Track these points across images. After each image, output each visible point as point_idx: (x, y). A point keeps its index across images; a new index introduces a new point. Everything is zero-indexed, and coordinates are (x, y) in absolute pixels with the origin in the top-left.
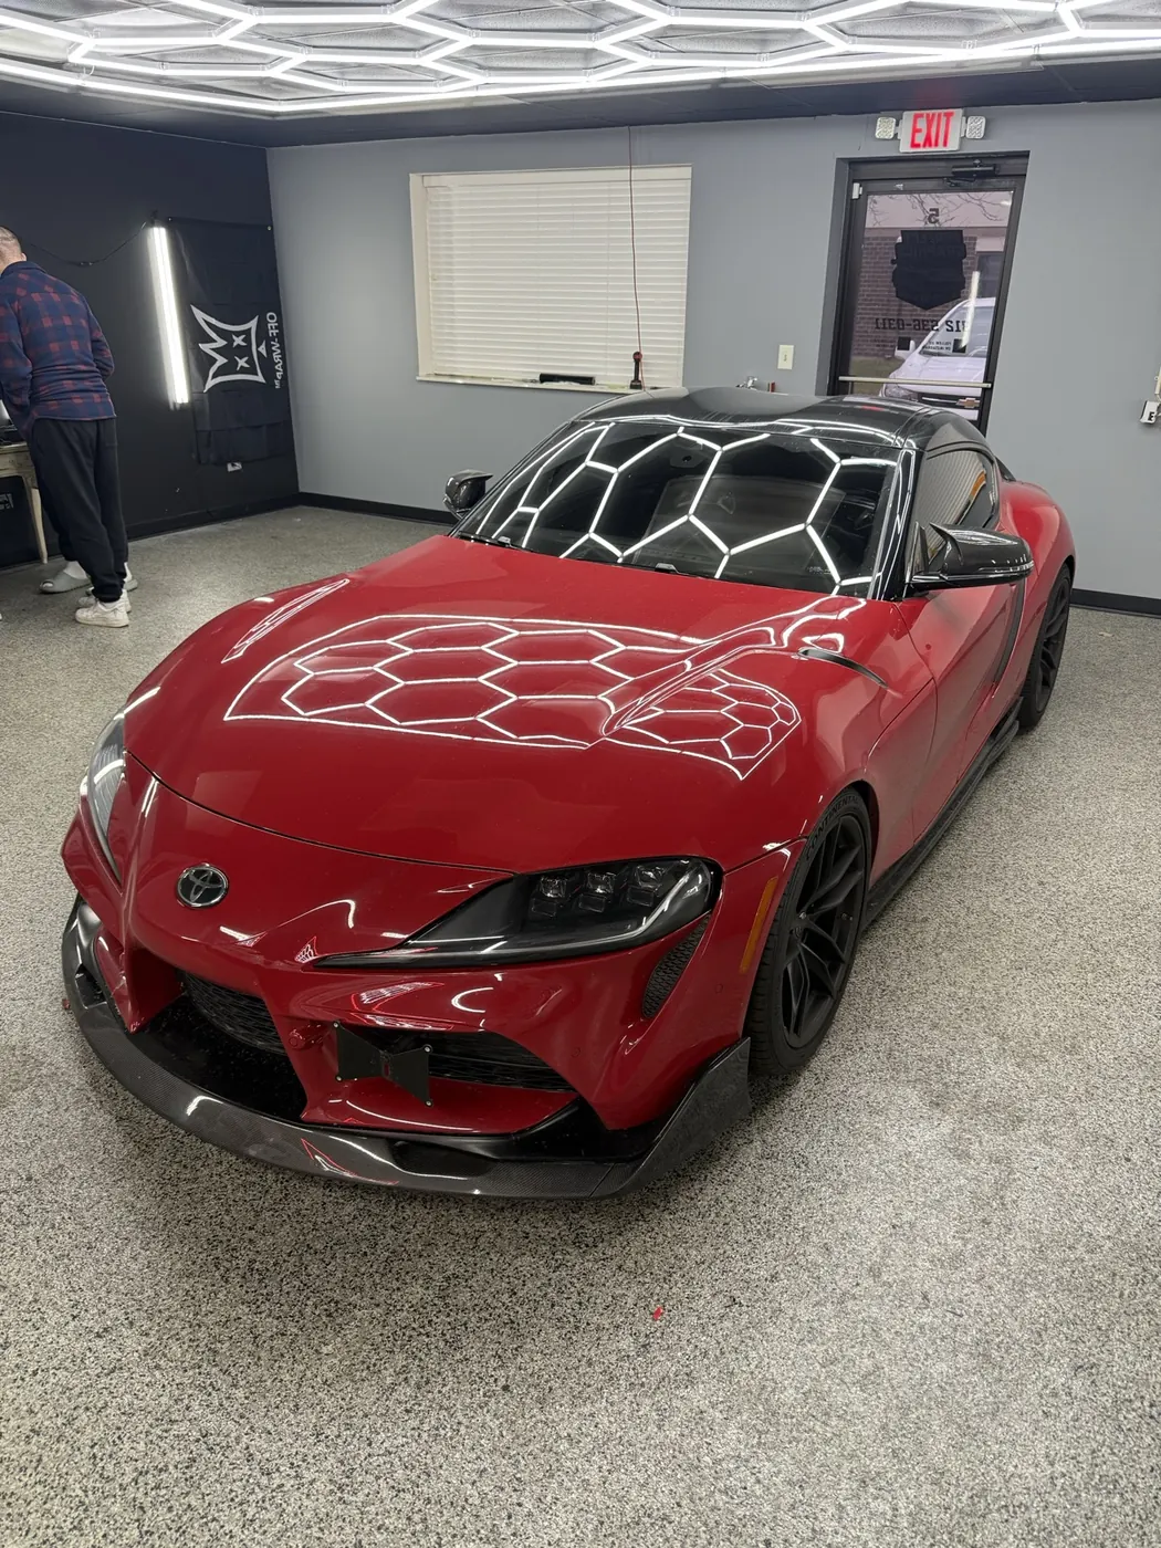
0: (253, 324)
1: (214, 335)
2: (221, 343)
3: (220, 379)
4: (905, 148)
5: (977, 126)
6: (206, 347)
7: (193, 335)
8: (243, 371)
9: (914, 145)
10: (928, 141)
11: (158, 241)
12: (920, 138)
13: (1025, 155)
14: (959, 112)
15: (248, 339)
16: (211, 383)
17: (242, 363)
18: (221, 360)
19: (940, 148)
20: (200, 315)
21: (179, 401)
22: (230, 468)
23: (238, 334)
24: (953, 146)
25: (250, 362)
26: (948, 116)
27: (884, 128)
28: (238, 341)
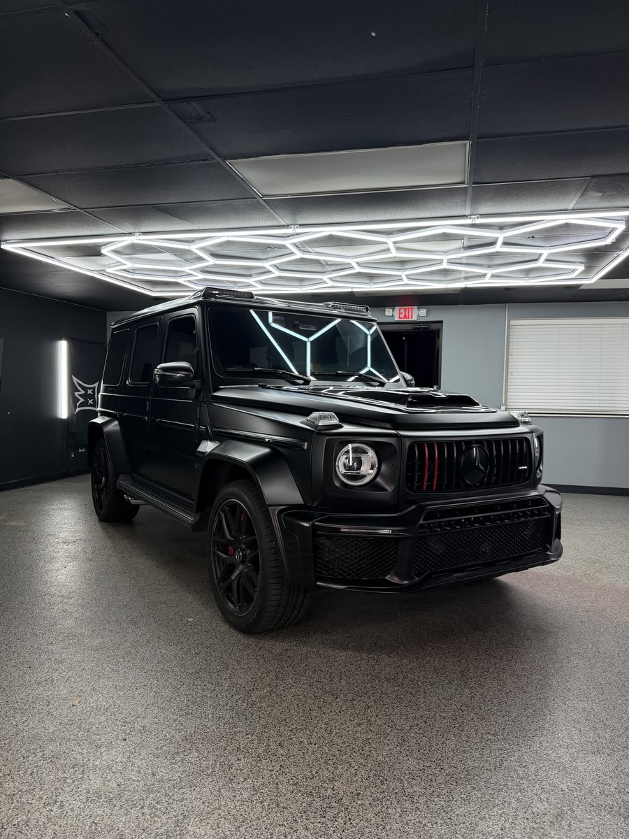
0: (96, 385)
1: (80, 389)
2: (83, 392)
3: (80, 409)
4: (397, 319)
5: (423, 312)
6: (76, 394)
7: (72, 388)
8: (91, 405)
9: (400, 318)
10: (405, 317)
11: (63, 347)
12: (402, 316)
13: (441, 322)
14: (416, 307)
15: (94, 392)
16: (78, 410)
17: (90, 402)
18: (82, 400)
19: (410, 319)
20: (75, 379)
21: (63, 418)
22: (80, 451)
23: (90, 389)
24: (415, 318)
25: (94, 401)
26: (412, 308)
27: (388, 312)
28: (90, 392)
